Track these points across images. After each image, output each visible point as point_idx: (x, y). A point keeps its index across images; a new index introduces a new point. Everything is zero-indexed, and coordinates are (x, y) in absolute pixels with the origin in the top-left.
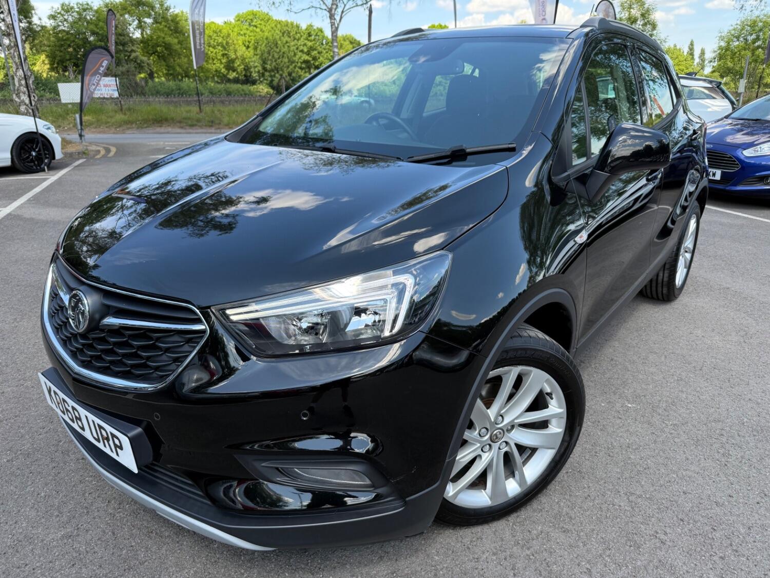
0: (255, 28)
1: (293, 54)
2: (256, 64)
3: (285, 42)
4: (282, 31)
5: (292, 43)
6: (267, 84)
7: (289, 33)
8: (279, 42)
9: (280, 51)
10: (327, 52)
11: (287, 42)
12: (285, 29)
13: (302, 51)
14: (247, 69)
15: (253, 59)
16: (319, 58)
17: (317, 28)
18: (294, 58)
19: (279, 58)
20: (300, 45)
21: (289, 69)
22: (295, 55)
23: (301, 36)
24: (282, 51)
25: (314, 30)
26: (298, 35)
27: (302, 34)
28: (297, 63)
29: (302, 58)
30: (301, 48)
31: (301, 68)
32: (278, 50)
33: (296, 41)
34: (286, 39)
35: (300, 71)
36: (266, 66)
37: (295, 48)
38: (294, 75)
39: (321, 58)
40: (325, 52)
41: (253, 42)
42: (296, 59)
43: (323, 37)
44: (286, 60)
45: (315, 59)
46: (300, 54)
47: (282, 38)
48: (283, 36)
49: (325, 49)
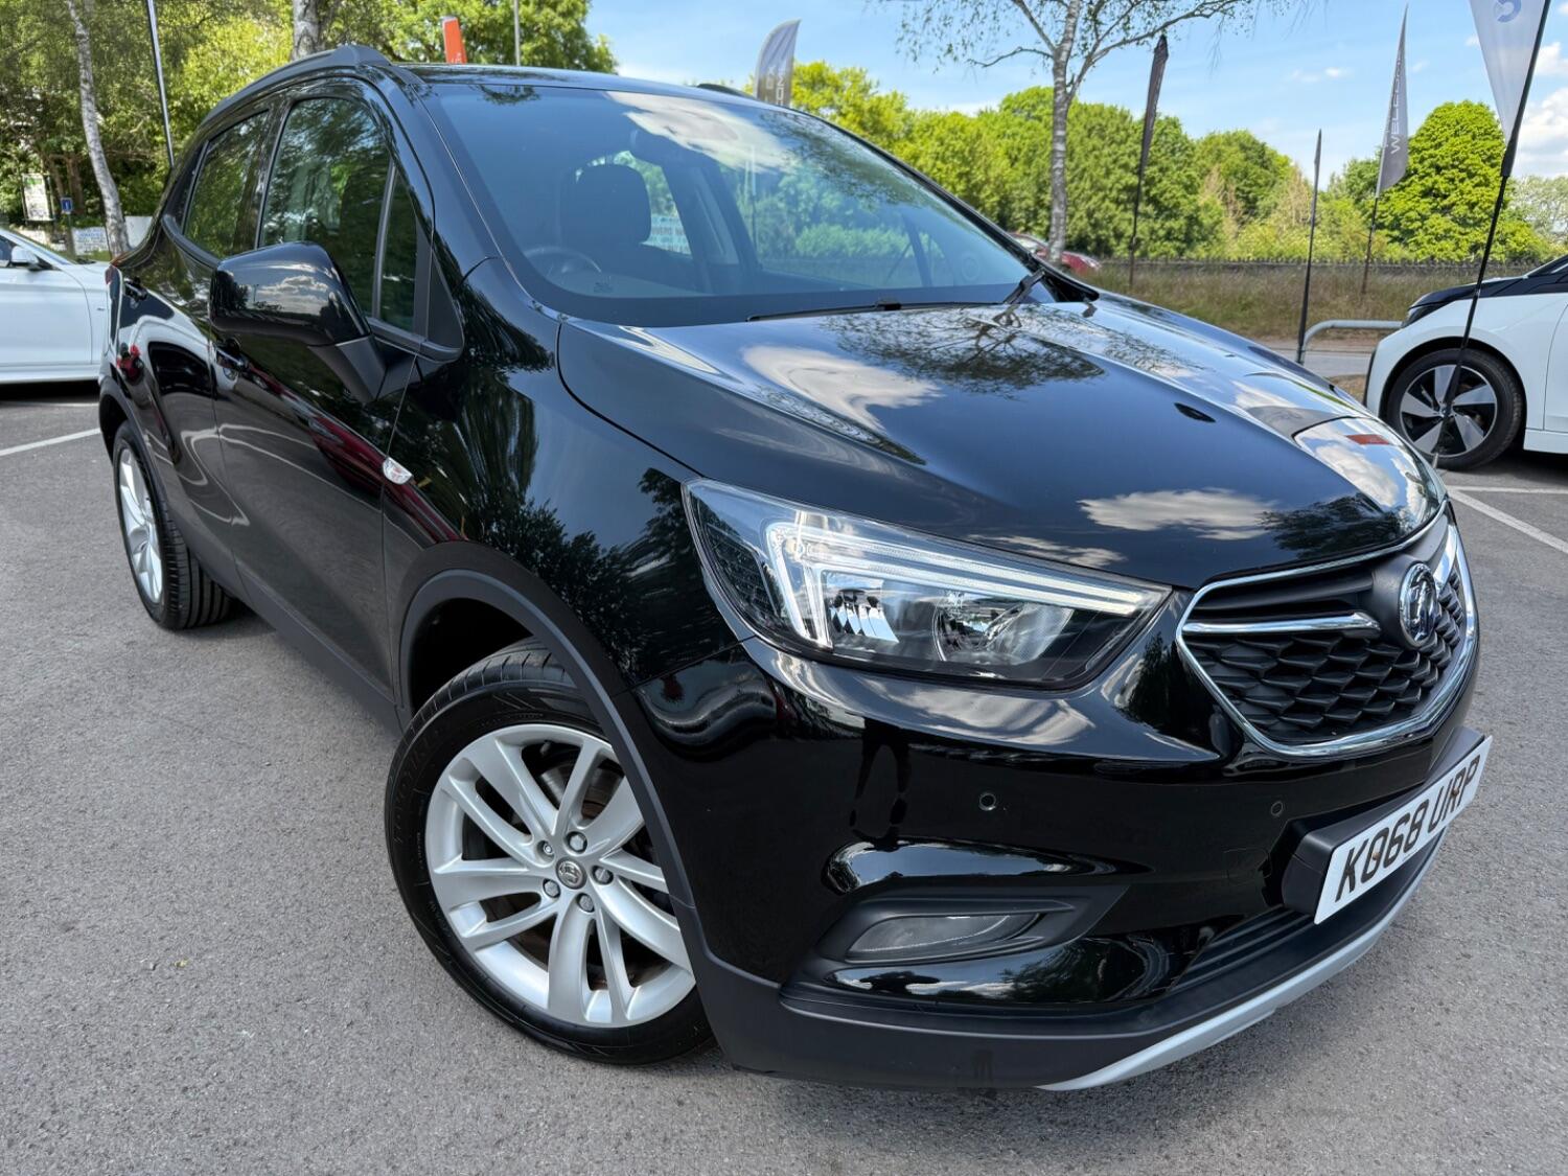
0: (1037, 122)
1: (1102, 173)
2: (1025, 193)
3: (1090, 148)
4: (1089, 127)
5: (1106, 151)
6: (1040, 233)
7: (1102, 129)
8: (1078, 149)
9: (1077, 166)
10: (1180, 169)
11: (1094, 149)
12: (1095, 121)
13: (1125, 167)
14: (1005, 202)
15: (1021, 184)
16: (1160, 181)
17: (1167, 118)
18: (1105, 181)
19: (1072, 181)
20: (1123, 155)
21: (1091, 203)
22: (1108, 173)
23: (1128, 136)
24: (1082, 166)
25: (1160, 122)
26: (1122, 133)
27: (1131, 131)
28: (1111, 189)
29: (1123, 182)
30: (1125, 159)
31: (1117, 202)
32: (1073, 165)
33: (1114, 145)
34: (1095, 141)
35: (1113, 206)
36: (1043, 197)
37: (1110, 159)
38: (1097, 215)
39: (1165, 182)
40: (1174, 167)
41: (1025, 149)
42: (1108, 183)
43: (1177, 137)
44: (1088, 185)
45: (1151, 182)
46: (1119, 172)
47: (1087, 140)
48: (1089, 136)
49: (1176, 162)
